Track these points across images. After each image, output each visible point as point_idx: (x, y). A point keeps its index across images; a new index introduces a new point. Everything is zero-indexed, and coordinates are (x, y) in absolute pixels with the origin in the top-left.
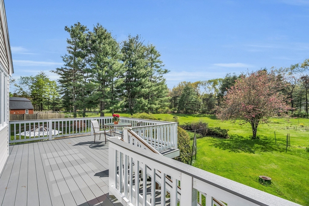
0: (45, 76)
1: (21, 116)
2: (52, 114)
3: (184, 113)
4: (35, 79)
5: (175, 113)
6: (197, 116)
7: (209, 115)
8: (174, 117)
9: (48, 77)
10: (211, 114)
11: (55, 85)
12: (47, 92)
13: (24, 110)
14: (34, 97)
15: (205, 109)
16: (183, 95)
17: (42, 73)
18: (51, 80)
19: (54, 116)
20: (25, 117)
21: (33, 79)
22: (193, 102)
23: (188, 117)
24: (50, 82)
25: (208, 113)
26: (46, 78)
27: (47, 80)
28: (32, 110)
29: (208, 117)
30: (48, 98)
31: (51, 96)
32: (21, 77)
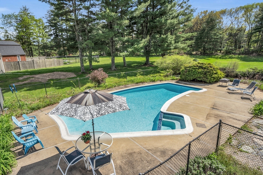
0: (29, 13)
1: (16, 64)
2: (50, 61)
3: (201, 53)
4: (19, 18)
5: (193, 55)
6: (220, 58)
7: (237, 56)
8: (194, 60)
9: (33, 15)
10: (239, 54)
11: (42, 24)
12: (35, 34)
13: (15, 56)
14: (22, 40)
15: (231, 48)
16: (204, 30)
17: (25, 9)
18: (37, 18)
19: (52, 63)
20: (20, 65)
21: (16, 17)
22: (215, 39)
23: (209, 59)
24: (36, 21)
25: (234, 54)
26: (31, 16)
27: (32, 18)
28: (24, 55)
29: (237, 59)
30: (37, 42)
31: (40, 38)
32: (3, 15)
